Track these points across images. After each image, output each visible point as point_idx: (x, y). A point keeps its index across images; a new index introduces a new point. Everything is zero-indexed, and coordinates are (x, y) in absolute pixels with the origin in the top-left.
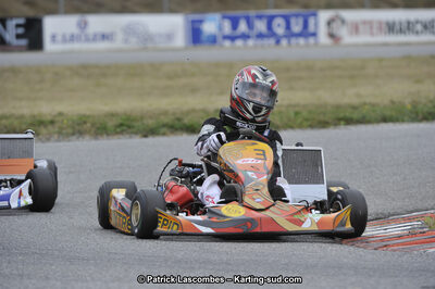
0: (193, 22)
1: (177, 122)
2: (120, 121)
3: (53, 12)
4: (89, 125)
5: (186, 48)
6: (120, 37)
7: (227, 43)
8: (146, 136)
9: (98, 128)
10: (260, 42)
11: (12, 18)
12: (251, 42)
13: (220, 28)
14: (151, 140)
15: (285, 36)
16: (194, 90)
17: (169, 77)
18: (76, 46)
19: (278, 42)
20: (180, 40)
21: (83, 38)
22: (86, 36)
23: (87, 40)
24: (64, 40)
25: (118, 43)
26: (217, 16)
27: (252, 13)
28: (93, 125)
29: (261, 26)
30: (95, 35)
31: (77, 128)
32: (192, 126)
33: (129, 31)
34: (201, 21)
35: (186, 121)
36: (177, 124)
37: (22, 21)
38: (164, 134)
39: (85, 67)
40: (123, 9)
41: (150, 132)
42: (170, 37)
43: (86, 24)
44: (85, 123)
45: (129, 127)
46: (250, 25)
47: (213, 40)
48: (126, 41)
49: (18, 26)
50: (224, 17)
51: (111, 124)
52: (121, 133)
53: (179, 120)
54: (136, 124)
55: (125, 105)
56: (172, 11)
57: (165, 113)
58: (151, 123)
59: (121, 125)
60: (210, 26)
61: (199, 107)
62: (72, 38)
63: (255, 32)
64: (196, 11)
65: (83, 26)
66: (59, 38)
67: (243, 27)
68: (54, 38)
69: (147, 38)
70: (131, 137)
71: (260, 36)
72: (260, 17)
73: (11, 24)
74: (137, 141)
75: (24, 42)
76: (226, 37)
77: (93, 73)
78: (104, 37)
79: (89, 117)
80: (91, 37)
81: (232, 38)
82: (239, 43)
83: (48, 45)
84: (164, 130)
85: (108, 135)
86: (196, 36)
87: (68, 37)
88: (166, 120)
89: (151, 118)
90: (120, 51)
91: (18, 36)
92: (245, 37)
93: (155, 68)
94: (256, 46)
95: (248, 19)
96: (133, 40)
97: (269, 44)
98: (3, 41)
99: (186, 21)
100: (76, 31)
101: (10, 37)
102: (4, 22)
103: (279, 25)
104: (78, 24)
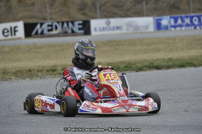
0: (157, 20)
1: (151, 65)
2: (126, 65)
3: (95, 18)
5: (155, 32)
6: (125, 28)
7: (173, 29)
8: (137, 72)
10: (187, 28)
11: (76, 21)
12: (183, 28)
13: (170, 23)
14: (140, 73)
15: (198, 25)
16: (158, 50)
17: (147, 45)
18: (106, 32)
19: (195, 28)
20: (152, 28)
21: (108, 29)
22: (110, 28)
23: (110, 30)
24: (100, 30)
25: (124, 31)
26: (168, 17)
27: (183, 15)
29: (187, 21)
30: (114, 27)
32: (158, 66)
33: (129, 25)
34: (161, 20)
35: (155, 64)
37: (81, 22)
38: (145, 70)
39: (110, 42)
40: (126, 16)
41: (139, 69)
42: (147, 27)
43: (109, 22)
45: (130, 68)
46: (183, 21)
47: (166, 28)
48: (127, 30)
49: (79, 24)
50: (171, 18)
51: (122, 66)
53: (152, 64)
54: (133, 66)
55: (128, 58)
56: (148, 16)
57: (146, 61)
58: (139, 65)
59: (126, 67)
60: (165, 22)
61: (162, 57)
62: (104, 29)
63: (185, 23)
64: (158, 15)
66: (98, 29)
67: (179, 21)
68: (95, 29)
69: (137, 28)
70: (131, 72)
71: (187, 25)
72: (187, 17)
73: (76, 23)
74: (134, 73)
75: (82, 31)
76: (172, 26)
77: (113, 44)
78: (118, 28)
80: (112, 28)
81: (175, 27)
82: (178, 29)
83: (93, 32)
84: (145, 68)
86: (159, 26)
87: (102, 29)
88: (146, 64)
89: (139, 63)
90: (125, 34)
91: (80, 29)
92: (181, 26)
93: (141, 41)
94: (186, 30)
95: (182, 18)
96: (131, 29)
97: (191, 29)
98: (73, 31)
99: (154, 20)
100: (105, 26)
101: (76, 29)
102: (73, 23)
103: (195, 20)
104: (106, 23)
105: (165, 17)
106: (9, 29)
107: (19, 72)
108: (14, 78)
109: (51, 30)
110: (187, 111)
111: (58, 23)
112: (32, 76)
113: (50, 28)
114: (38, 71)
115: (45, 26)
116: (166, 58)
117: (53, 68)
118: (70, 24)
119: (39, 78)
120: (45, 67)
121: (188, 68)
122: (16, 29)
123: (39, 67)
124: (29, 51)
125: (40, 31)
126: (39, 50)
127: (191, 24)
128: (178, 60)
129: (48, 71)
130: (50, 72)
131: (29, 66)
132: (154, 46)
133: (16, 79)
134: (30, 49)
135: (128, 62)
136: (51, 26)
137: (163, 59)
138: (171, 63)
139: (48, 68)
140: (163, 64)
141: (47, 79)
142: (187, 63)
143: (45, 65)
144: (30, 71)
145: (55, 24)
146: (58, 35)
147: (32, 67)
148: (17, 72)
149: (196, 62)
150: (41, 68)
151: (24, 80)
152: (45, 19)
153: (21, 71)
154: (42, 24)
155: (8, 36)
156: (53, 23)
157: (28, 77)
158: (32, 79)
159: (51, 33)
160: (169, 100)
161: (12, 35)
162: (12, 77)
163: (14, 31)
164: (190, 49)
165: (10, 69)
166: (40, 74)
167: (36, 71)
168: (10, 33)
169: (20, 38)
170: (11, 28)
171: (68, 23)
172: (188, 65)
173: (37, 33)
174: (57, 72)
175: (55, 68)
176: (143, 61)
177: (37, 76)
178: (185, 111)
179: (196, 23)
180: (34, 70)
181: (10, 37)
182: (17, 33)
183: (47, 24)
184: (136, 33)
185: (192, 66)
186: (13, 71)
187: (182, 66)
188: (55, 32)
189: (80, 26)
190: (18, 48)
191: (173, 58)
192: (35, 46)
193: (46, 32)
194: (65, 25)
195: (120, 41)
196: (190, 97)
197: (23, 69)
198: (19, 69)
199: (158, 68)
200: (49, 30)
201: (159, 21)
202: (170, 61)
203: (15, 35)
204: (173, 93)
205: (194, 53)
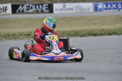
0: (95, 5)
2: (75, 33)
3: (56, 2)
4: (66, 34)
5: (93, 12)
6: (75, 9)
7: (105, 11)
8: (82, 37)
9: (69, 35)
10: (114, 10)
11: (44, 4)
12: (111, 10)
13: (103, 7)
14: (83, 38)
15: (121, 9)
16: (95, 24)
17: (89, 20)
18: (63, 12)
19: (119, 10)
20: (92, 10)
21: (64, 9)
22: (66, 9)
23: (66, 10)
24: (59, 10)
25: (74, 11)
26: (102, 3)
27: (112, 2)
28: (67, 34)
29: (114, 6)
30: (68, 9)
31: (63, 35)
32: (95, 34)
33: (77, 7)
34: (98, 5)
35: (93, 32)
36: (90, 33)
37: (47, 5)
38: (87, 36)
39: (65, 18)
40: (76, 2)
42: (89, 9)
43: (65, 5)
44: (65, 33)
45: (77, 34)
46: (111, 6)
47: (101, 10)
48: (76, 10)
49: (46, 6)
50: (104, 3)
51: (72, 33)
52: (75, 36)
53: (91, 32)
54: (79, 33)
55: (76, 28)
56: (89, 2)
57: (87, 30)
58: (83, 33)
59: (75, 34)
60: (100, 6)
61: (97, 29)
62: (62, 10)
63: (113, 7)
64: (96, 2)
65: (65, 6)
66: (58, 10)
67: (109, 6)
68: (56, 9)
69: (82, 9)
70: (77, 37)
71: (114, 9)
72: (114, 3)
73: (44, 6)
74: (79, 38)
75: (48, 11)
76: (104, 9)
77: (67, 19)
78: (70, 9)
79: (66, 32)
80: (67, 9)
81: (106, 9)
82: (108, 11)
83: (55, 11)
84: (87, 35)
85: (71, 37)
86: (96, 9)
87: (60, 10)
88: (87, 32)
89: (83, 32)
90: (75, 13)
91: (46, 9)
92: (110, 9)
93: (85, 18)
94: (113, 11)
95: (111, 4)
96: (79, 10)
97: (117, 11)
98: (42, 11)
99: (93, 5)
100: (62, 7)
101: (44, 9)
102: (42, 5)
103: (119, 6)
104: (63, 6)
105: (100, 3)
106: (2, 8)
107: (7, 36)
108: (4, 39)
109: (28, 9)
110: (112, 63)
111: (33, 5)
112: (15, 38)
113: (28, 8)
114: (19, 35)
115: (25, 7)
116: (100, 29)
117: (29, 33)
118: (41, 6)
119: (20, 40)
120: (24, 33)
121: (113, 35)
122: (7, 8)
123: (20, 32)
124: (14, 22)
125: (21, 10)
126: (21, 22)
127: (117, 8)
128: (107, 30)
129: (25, 35)
130: (27, 36)
131: (14, 32)
132: (93, 21)
133: (5, 40)
134: (15, 21)
135: (76, 31)
136: (29, 7)
137: (98, 30)
138: (103, 32)
139: (25, 34)
140: (98, 33)
141: (25, 40)
142: (113, 33)
143: (24, 32)
144: (14, 35)
145: (31, 5)
146: (33, 13)
147: (16, 33)
148: (6, 35)
149: (118, 32)
150: (21, 33)
151: (10, 41)
152: (25, 2)
153: (9, 35)
154: (23, 6)
155: (1, 12)
156: (29, 5)
157: (13, 39)
158: (15, 40)
159: (28, 11)
160: (101, 55)
161: (4, 12)
162: (3, 39)
163: (5, 9)
164: (115, 24)
165: (2, 33)
166: (20, 37)
167: (18, 35)
168: (2, 11)
169: (9, 14)
170: (3, 7)
171: (39, 5)
172: (113, 34)
173: (19, 11)
174: (31, 36)
175: (30, 33)
176: (86, 31)
177: (19, 38)
178: (110, 63)
179: (120, 7)
180: (17, 34)
181: (2, 13)
182: (7, 11)
183: (26, 5)
184: (82, 12)
185: (116, 34)
186: (4, 35)
187: (110, 34)
188: (31, 11)
189: (47, 8)
190: (7, 20)
191: (104, 29)
192: (18, 19)
193: (25, 10)
194: (37, 6)
195: (71, 18)
196: (114, 54)
197: (10, 34)
198: (8, 34)
199: (95, 35)
200: (27, 10)
201: (96, 6)
202: (103, 31)
203: (6, 12)
204: (104, 51)
205: (117, 26)
